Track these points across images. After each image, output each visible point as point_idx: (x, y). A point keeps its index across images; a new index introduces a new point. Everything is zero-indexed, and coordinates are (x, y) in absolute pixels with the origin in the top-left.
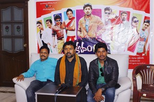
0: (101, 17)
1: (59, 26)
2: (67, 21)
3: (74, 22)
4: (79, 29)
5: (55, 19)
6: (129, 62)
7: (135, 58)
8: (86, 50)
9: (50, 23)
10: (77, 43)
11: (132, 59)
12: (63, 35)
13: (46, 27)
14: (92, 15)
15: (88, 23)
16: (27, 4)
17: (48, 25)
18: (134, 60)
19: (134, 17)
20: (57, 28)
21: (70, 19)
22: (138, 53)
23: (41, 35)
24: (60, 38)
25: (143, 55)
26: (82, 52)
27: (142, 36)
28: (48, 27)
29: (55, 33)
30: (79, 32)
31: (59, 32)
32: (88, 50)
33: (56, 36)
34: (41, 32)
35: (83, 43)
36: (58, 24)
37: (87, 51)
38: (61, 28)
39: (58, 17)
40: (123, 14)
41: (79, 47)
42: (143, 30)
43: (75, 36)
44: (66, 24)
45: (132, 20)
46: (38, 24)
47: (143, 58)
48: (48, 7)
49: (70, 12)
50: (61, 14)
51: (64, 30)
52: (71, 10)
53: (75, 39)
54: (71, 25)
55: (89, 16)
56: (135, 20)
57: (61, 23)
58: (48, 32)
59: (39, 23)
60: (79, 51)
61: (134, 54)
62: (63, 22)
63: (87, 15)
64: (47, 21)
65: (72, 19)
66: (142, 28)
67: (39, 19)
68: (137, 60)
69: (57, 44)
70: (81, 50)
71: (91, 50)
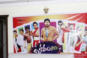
0: (56, 27)
1: (28, 34)
2: (34, 30)
3: (38, 31)
4: (41, 36)
5: (26, 29)
7: (80, 55)
8: (46, 50)
9: (22, 32)
10: (41, 45)
11: (78, 56)
12: (31, 40)
13: (19, 34)
14: (50, 26)
16: (7, 19)
17: (21, 33)
18: (80, 56)
19: (78, 27)
20: (27, 35)
21: (35, 29)
22: (82, 52)
23: (16, 40)
24: (29, 42)
25: (86, 53)
26: (44, 51)
27: (84, 40)
28: (21, 35)
29: (25, 38)
30: (41, 38)
31: (28, 37)
32: (48, 50)
33: (26, 40)
34: (16, 37)
35: (44, 45)
36: (28, 32)
38: (29, 35)
39: (27, 28)
40: (71, 25)
41: (42, 47)
42: (85, 36)
43: (39, 41)
44: (33, 32)
45: (77, 29)
46: (14, 33)
47: (85, 55)
48: (21, 21)
49: (35, 24)
50: (29, 26)
51: (32, 36)
52: (36, 23)
53: (39, 42)
54: (36, 33)
55: (48, 26)
56: (79, 29)
57: (30, 32)
59: (15, 31)
60: (42, 51)
61: (79, 52)
62: (31, 31)
63: (47, 26)
64: (20, 30)
65: (36, 29)
66: (84, 34)
67: (15, 29)
68: (81, 56)
69: (27, 46)
70: (43, 50)
71: (50, 50)
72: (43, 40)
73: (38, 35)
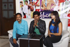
1: (31, 4)
4: (41, 5)
6: (68, 23)
9: (27, 3)
12: (33, 9)
15: (46, 2)
17: (26, 4)
20: (31, 5)
23: (22, 9)
28: (26, 5)
29: (29, 7)
30: (41, 7)
31: (31, 7)
33: (30, 9)
34: (22, 7)
35: (44, 13)
37: (46, 17)
38: (32, 5)
41: (42, 15)
43: (39, 9)
44: (35, 3)
46: (21, 3)
51: (34, 6)
53: (40, 11)
57: (33, 2)
58: (26, 7)
60: (42, 17)
64: (25, 1)
72: (43, 8)
73: (39, 5)
